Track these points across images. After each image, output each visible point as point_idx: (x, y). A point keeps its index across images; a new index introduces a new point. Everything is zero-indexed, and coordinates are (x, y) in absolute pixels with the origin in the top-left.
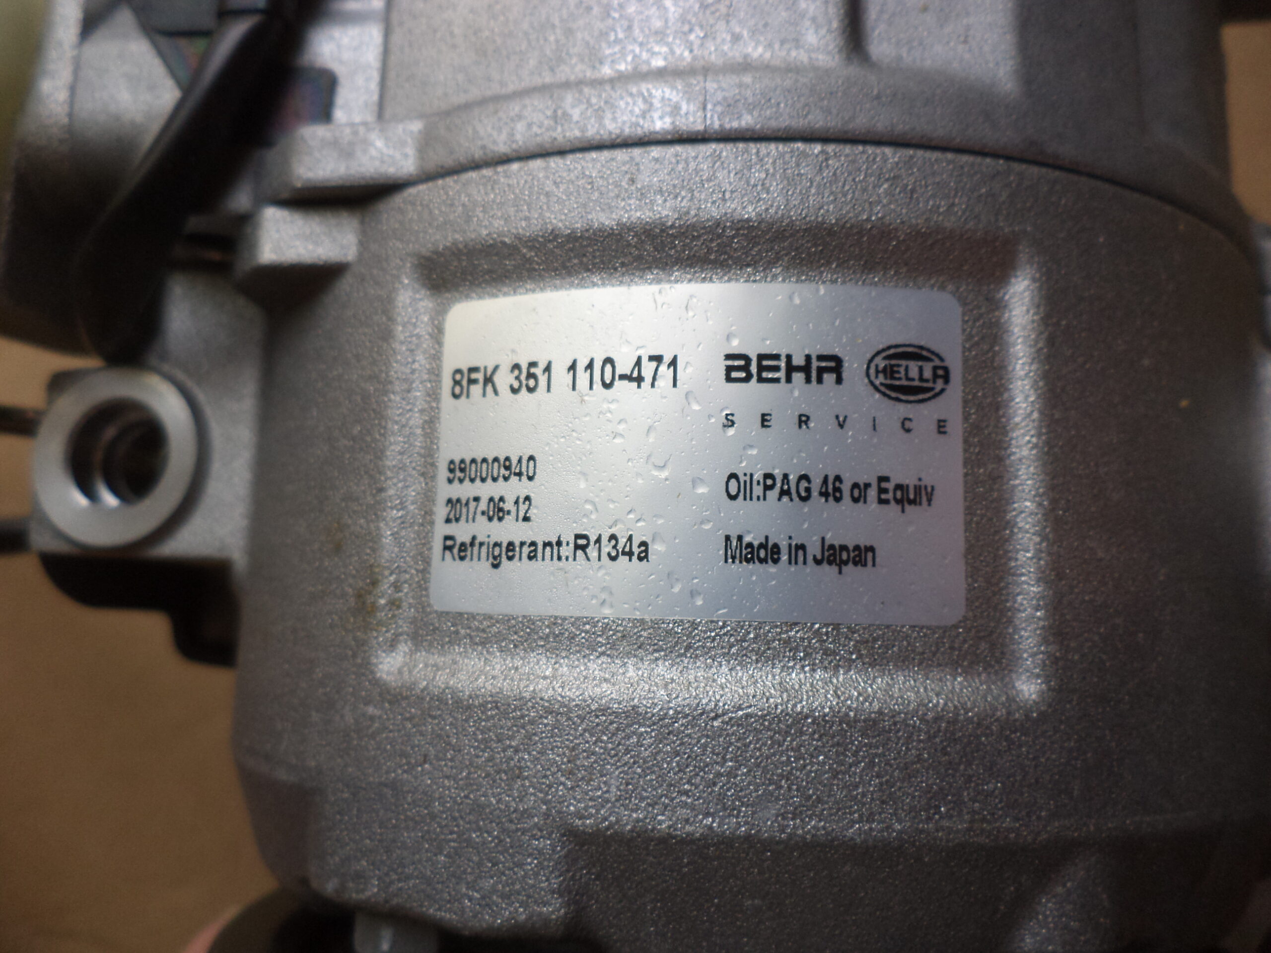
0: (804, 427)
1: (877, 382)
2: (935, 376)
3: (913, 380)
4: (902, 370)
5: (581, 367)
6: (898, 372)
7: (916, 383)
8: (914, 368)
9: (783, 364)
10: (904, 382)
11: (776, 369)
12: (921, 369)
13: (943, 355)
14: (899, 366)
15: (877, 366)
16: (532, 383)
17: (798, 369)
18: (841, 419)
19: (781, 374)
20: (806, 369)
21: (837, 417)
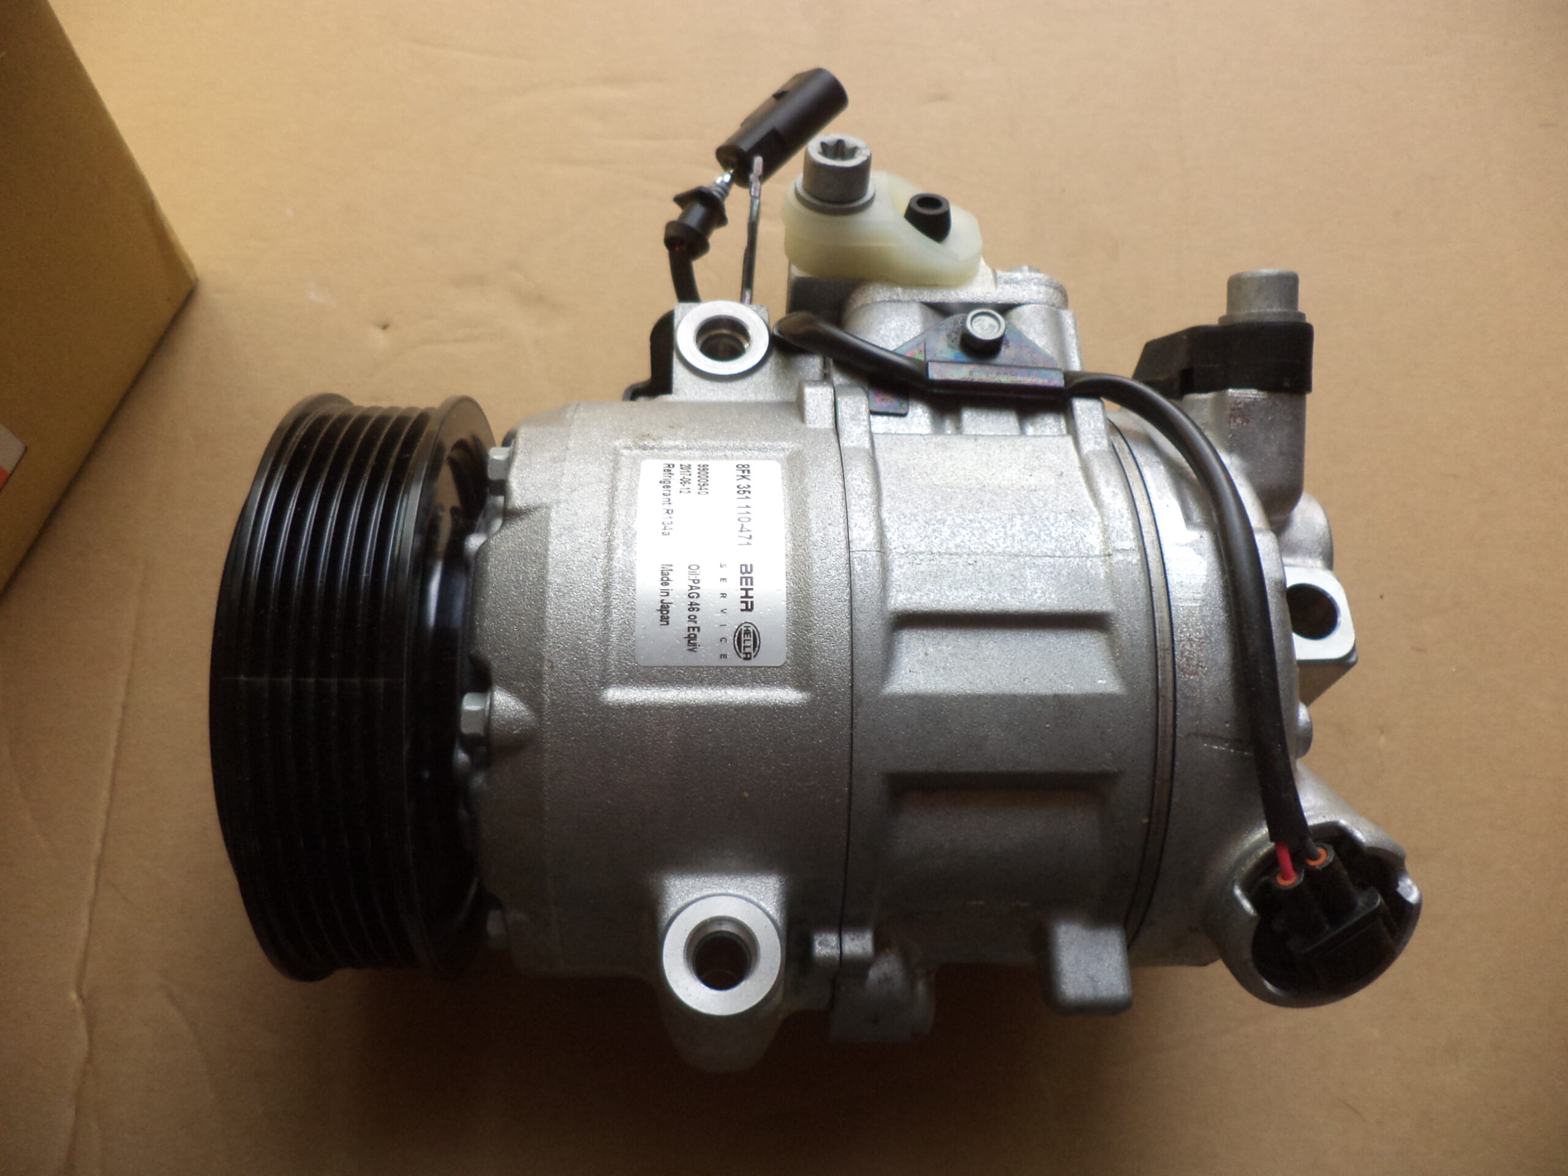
0: (722, 595)
1: (742, 627)
2: (747, 654)
3: (744, 643)
4: (749, 638)
5: (748, 509)
6: (747, 636)
7: (743, 645)
8: (750, 643)
9: (749, 587)
10: (743, 639)
11: (746, 584)
12: (749, 647)
13: (756, 657)
14: (750, 637)
15: (749, 627)
16: (742, 492)
17: (747, 593)
18: (725, 611)
19: (744, 586)
20: (747, 596)
21: (726, 609)
